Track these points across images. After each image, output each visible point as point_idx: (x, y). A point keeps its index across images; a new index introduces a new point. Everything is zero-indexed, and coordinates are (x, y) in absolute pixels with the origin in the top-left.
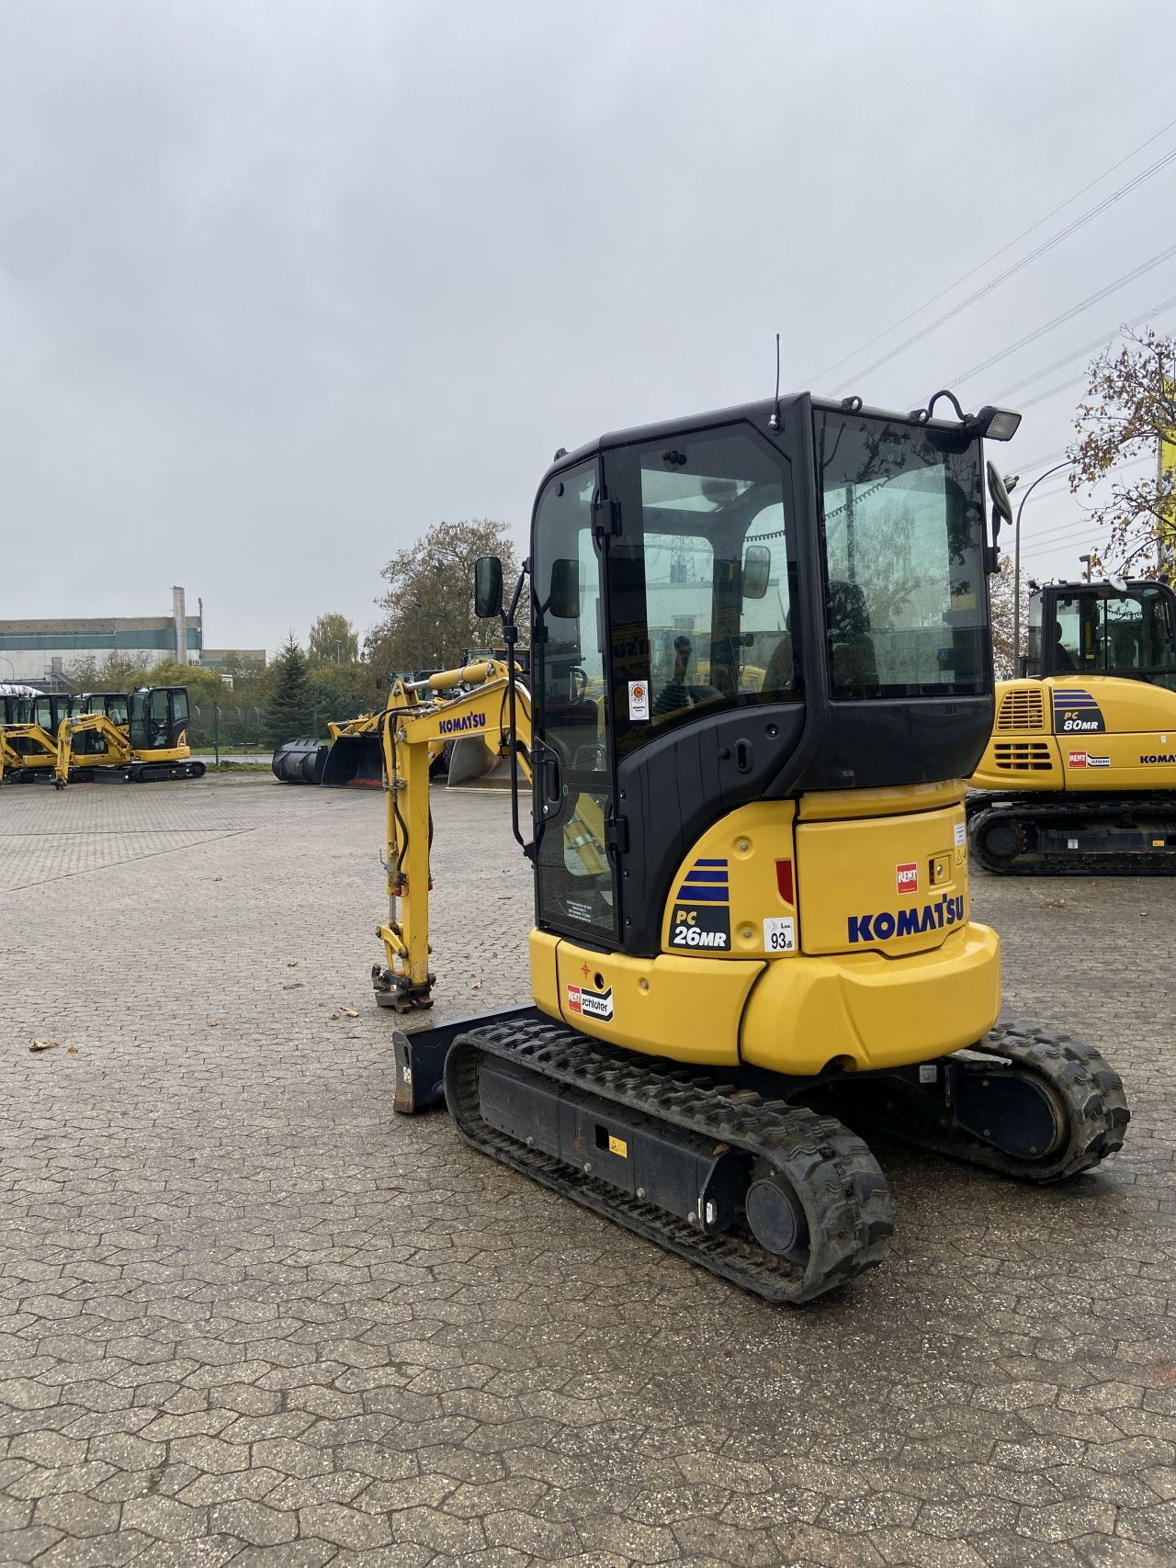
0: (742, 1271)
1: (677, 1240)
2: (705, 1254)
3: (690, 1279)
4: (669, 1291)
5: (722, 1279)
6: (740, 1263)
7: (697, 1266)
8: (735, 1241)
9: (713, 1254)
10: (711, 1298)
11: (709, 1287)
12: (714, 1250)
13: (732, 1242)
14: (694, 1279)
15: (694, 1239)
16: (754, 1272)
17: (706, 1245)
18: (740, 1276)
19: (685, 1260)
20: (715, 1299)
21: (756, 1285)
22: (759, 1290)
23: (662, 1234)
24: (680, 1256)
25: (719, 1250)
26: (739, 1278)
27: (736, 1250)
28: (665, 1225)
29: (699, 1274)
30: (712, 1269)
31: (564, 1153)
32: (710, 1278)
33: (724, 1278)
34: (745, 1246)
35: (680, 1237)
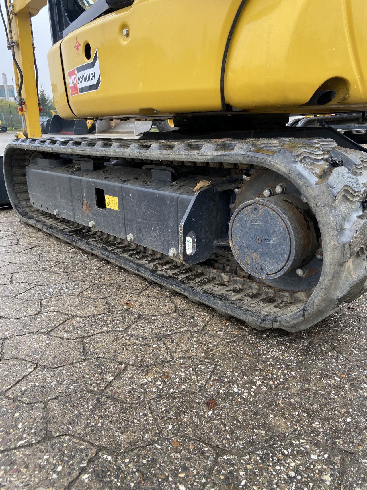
0: (221, 298)
1: (159, 272)
2: (183, 283)
3: (169, 306)
4: (146, 319)
5: (200, 305)
6: (219, 290)
7: (178, 294)
8: (214, 271)
9: (192, 283)
10: (189, 325)
11: (188, 313)
12: (193, 280)
13: (210, 273)
14: (172, 306)
15: (174, 272)
16: (233, 299)
17: (185, 275)
18: (220, 302)
19: (166, 289)
20: (194, 326)
21: (238, 311)
22: (242, 317)
23: (146, 268)
24: (161, 286)
25: (198, 280)
26: (219, 305)
27: (214, 279)
28: (149, 262)
29: (178, 301)
30: (191, 296)
31: (77, 216)
32: (189, 305)
33: (203, 305)
34: (223, 275)
35: (162, 271)
